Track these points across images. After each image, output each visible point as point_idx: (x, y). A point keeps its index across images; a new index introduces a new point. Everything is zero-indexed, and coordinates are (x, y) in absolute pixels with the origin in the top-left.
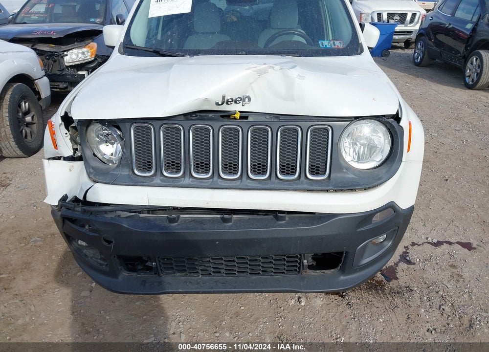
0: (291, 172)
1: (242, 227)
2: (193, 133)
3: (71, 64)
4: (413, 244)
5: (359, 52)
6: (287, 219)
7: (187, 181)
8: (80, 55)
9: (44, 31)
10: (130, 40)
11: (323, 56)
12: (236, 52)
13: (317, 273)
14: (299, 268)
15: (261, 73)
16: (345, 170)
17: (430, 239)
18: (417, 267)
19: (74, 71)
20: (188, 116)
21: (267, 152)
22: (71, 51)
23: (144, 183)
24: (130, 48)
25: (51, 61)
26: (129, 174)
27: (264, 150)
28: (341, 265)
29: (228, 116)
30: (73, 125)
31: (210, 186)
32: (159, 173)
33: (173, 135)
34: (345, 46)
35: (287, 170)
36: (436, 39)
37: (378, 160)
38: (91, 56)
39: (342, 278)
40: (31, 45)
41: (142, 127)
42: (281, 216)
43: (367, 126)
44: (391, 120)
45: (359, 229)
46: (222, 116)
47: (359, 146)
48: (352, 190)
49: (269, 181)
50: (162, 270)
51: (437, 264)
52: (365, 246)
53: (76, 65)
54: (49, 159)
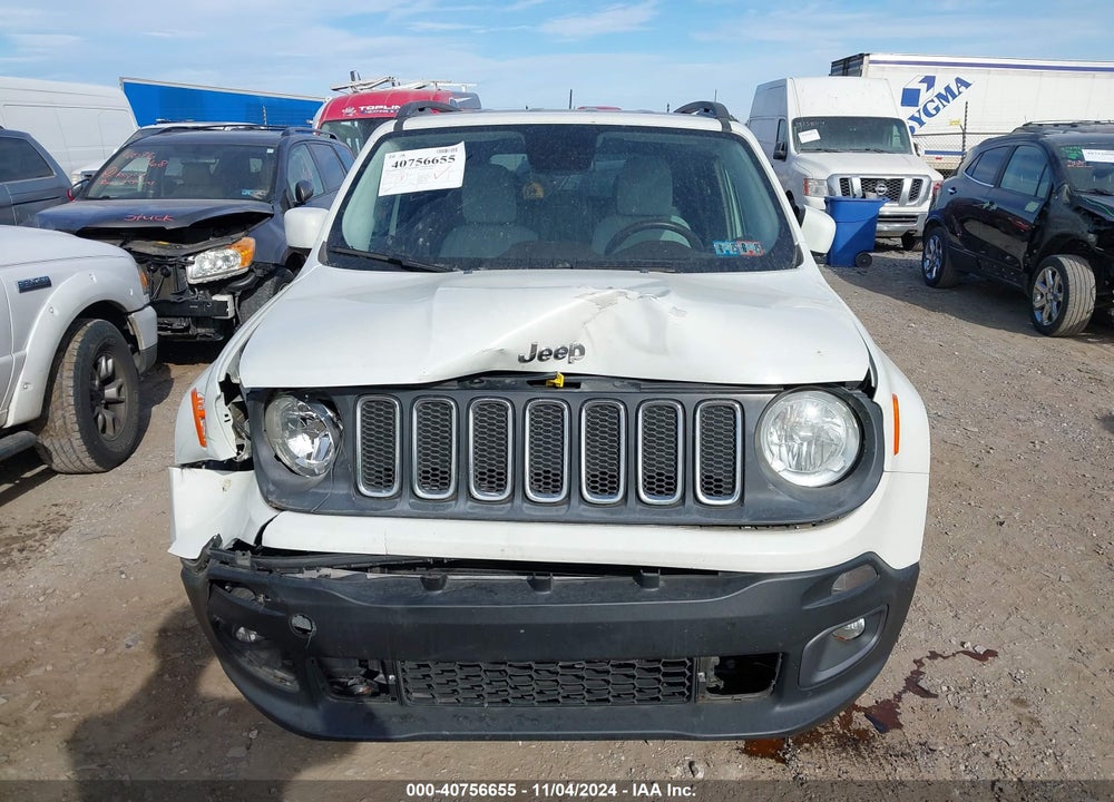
0: (667, 489)
1: (573, 599)
2: (475, 413)
3: (200, 281)
4: (933, 656)
5: (794, 262)
6: (661, 583)
7: (463, 506)
8: (220, 263)
9: (148, 215)
10: (343, 238)
11: (722, 271)
12: (552, 265)
13: (727, 699)
14: (689, 689)
15: (603, 304)
16: (771, 487)
17: (968, 645)
18: (943, 703)
19: (204, 294)
20: (465, 381)
21: (619, 450)
22: (202, 255)
23: (377, 510)
24: (340, 253)
25: (158, 274)
26: (348, 495)
27: (612, 447)
28: (774, 682)
29: (542, 383)
30: (238, 399)
31: (506, 517)
32: (406, 492)
33: (437, 417)
34: (765, 251)
35: (658, 486)
36: (965, 232)
37: (836, 470)
38: (243, 264)
39: (778, 709)
40: (120, 242)
41: (377, 402)
42: (649, 578)
43: (813, 403)
44: (858, 393)
45: (806, 604)
46: (531, 383)
47: (799, 441)
48: (787, 526)
49: (623, 507)
50: (407, 691)
51: (985, 696)
52: (823, 642)
53: (209, 283)
54: (184, 466)
